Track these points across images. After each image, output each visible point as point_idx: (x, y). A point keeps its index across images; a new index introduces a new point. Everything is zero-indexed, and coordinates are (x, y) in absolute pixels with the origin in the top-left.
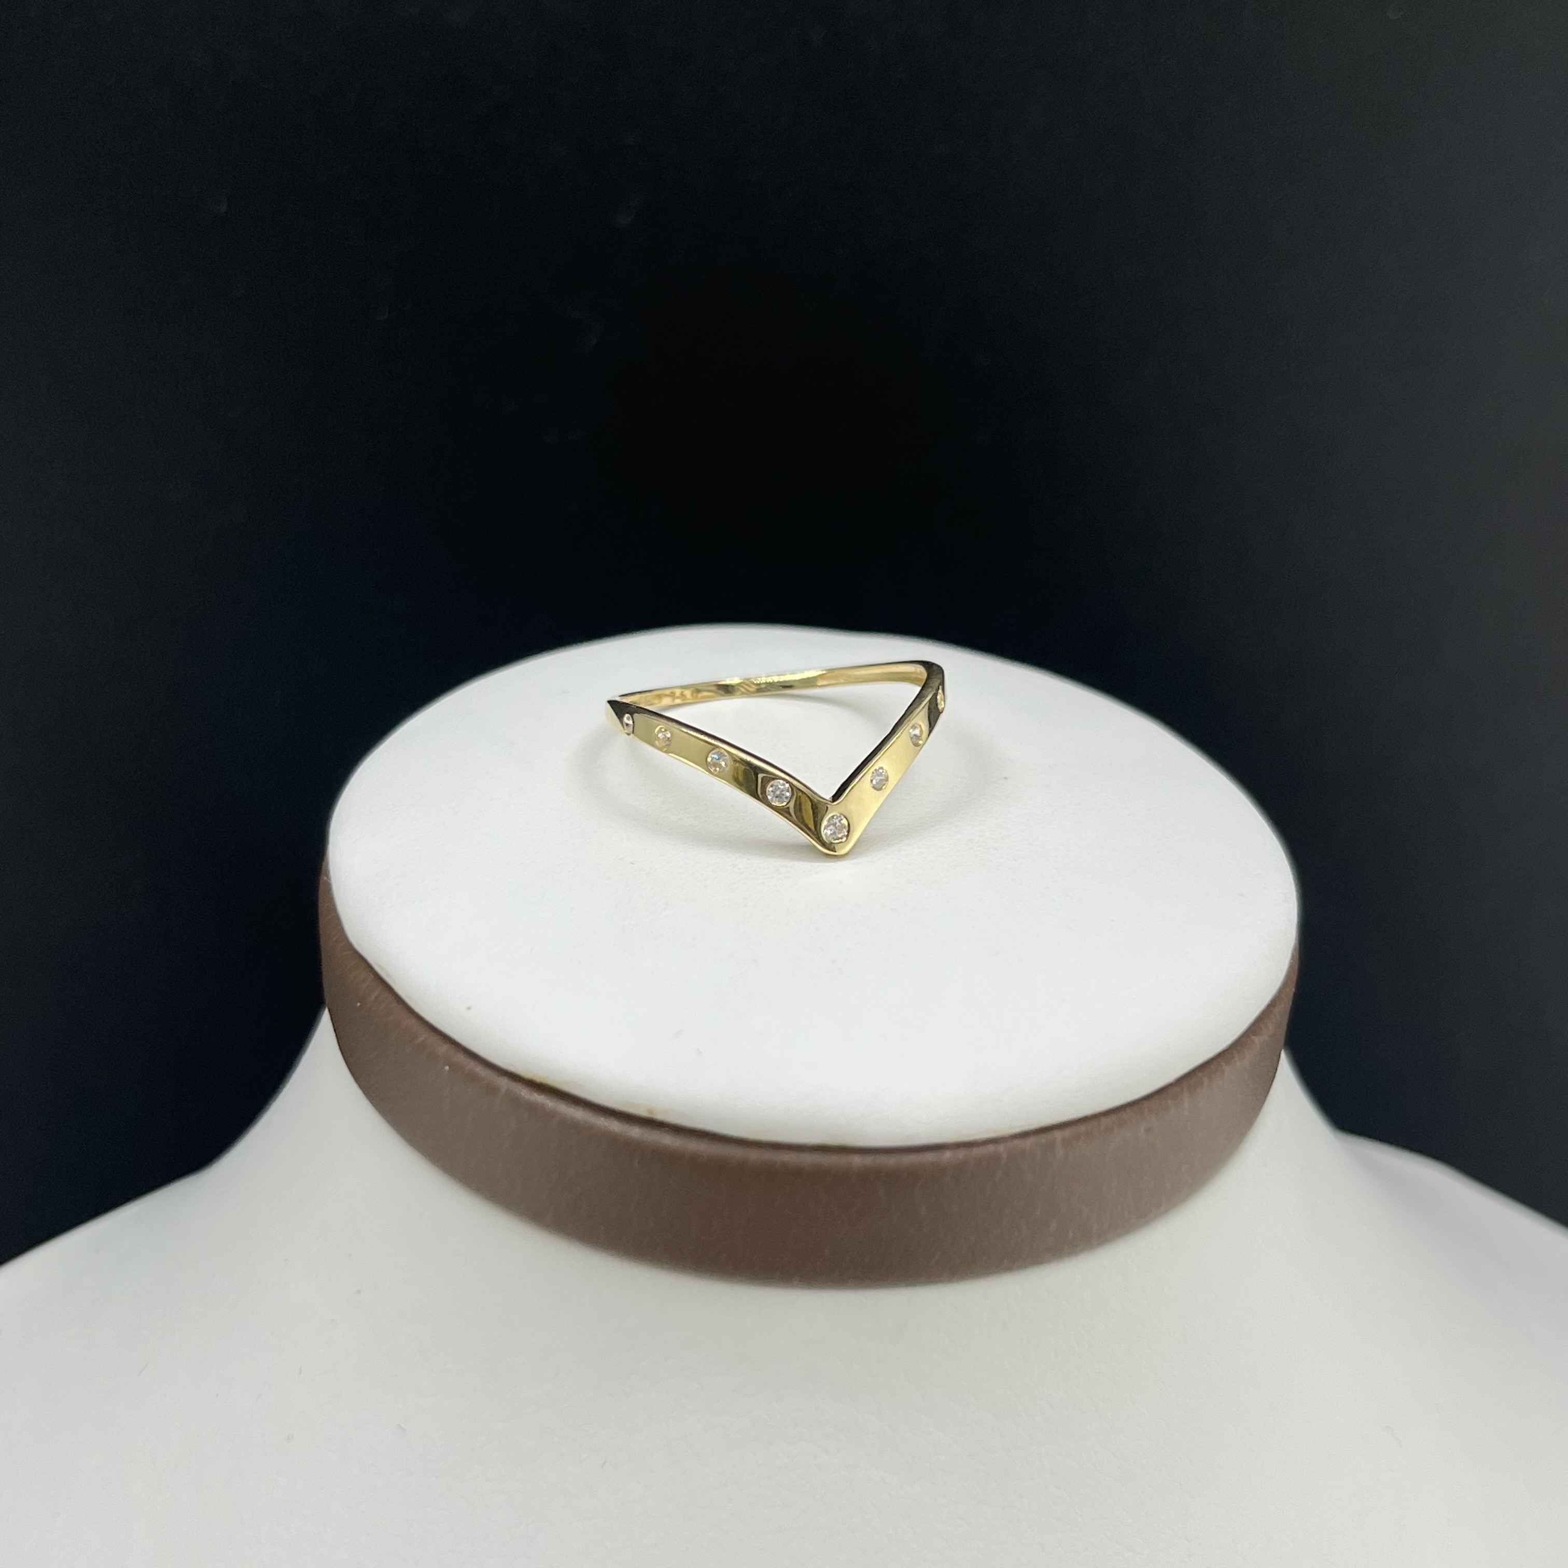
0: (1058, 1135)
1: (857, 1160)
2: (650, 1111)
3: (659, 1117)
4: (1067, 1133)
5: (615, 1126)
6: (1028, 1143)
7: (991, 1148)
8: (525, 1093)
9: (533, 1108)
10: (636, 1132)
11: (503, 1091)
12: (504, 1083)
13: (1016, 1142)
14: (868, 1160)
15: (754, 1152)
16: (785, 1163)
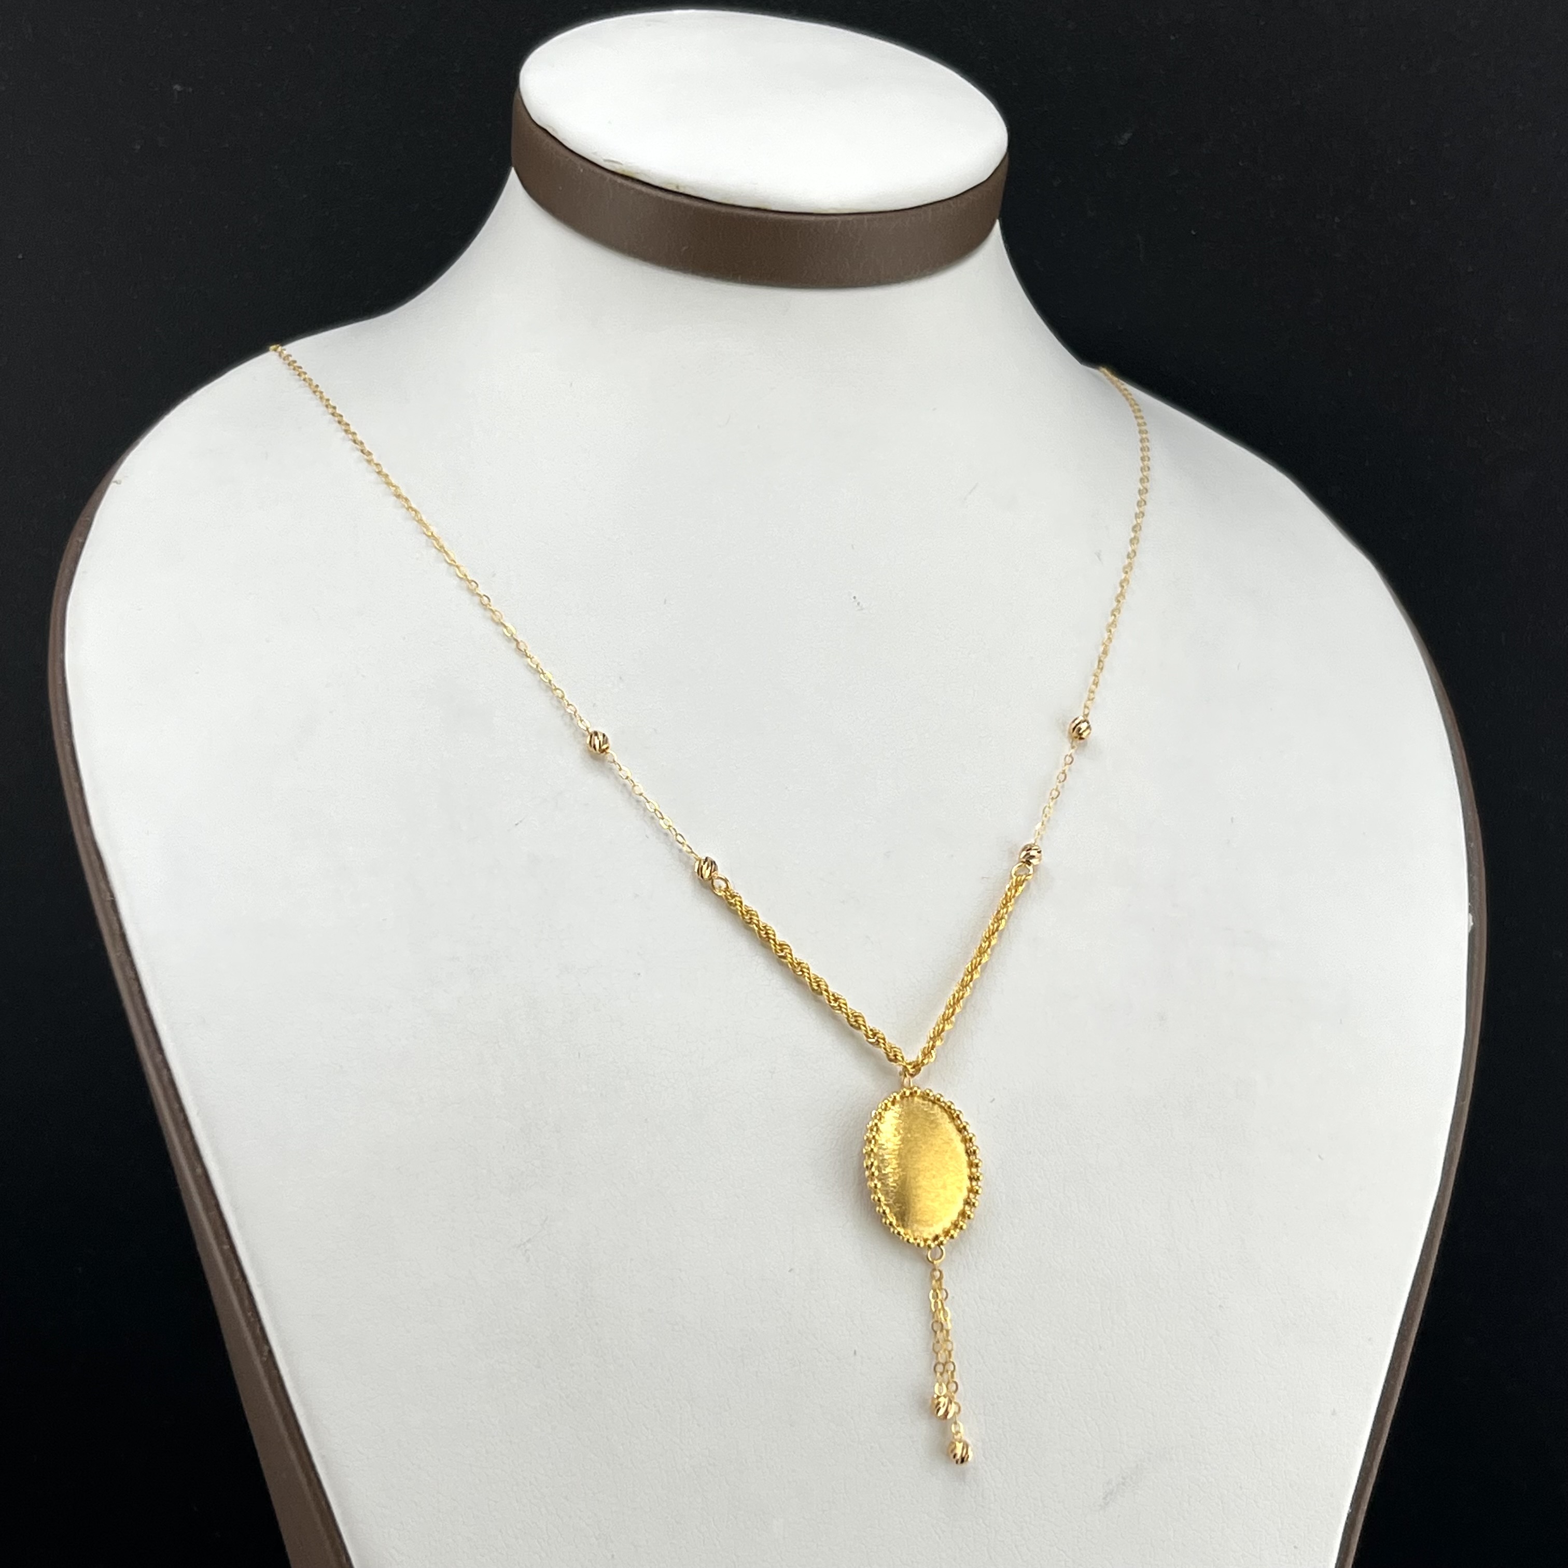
0: (865, 217)
1: (771, 215)
2: (677, 187)
3: (681, 190)
4: (870, 216)
5: (660, 194)
6: (850, 218)
7: (834, 218)
8: (620, 180)
9: (621, 185)
10: (670, 197)
11: (608, 178)
12: (609, 176)
13: (846, 217)
14: (776, 216)
15: (723, 210)
16: (738, 215)
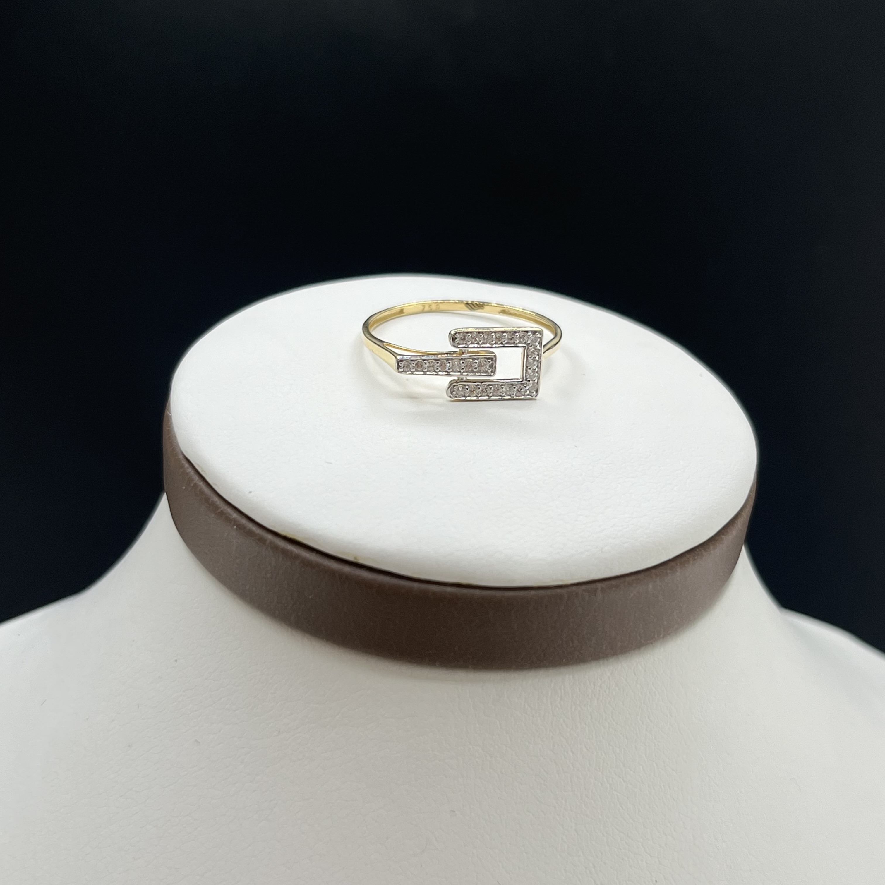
2: (355, 558)
3: (361, 561)
5: (335, 565)
8: (283, 544)
9: (285, 553)
10: (347, 569)
11: (268, 542)
12: (270, 537)
15: (416, 585)
16: (434, 593)
